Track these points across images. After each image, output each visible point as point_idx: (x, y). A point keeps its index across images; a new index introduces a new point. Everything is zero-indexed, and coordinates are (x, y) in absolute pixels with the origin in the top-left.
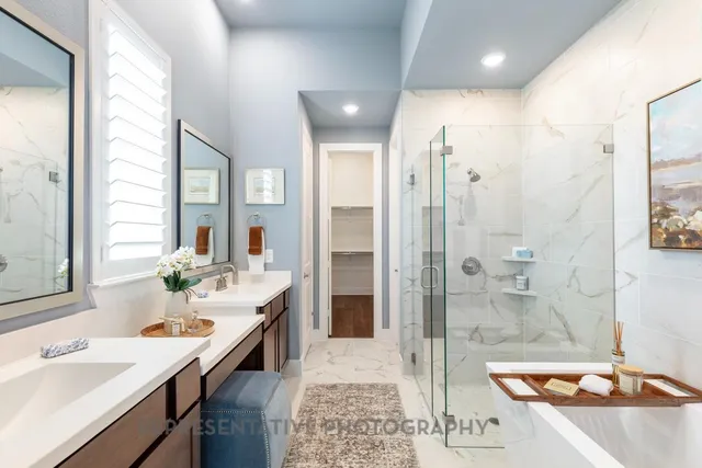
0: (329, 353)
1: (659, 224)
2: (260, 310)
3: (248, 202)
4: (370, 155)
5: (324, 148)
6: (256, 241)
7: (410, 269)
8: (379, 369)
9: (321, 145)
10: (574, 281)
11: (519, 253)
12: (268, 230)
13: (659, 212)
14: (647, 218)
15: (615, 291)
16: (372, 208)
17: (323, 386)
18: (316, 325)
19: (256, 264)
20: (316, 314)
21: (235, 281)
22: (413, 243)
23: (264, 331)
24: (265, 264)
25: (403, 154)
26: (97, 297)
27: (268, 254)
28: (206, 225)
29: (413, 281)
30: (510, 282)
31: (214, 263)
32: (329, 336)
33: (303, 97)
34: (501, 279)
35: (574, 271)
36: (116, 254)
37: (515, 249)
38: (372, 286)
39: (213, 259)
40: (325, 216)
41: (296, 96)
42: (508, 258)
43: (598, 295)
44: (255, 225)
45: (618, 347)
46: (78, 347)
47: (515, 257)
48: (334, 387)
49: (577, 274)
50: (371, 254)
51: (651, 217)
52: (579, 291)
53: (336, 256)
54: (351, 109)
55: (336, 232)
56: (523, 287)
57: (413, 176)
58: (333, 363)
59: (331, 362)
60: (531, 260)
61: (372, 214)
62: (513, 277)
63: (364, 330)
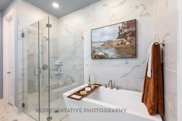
1: (93, 54)
7: (22, 70)
10: (74, 68)
11: (59, 63)
13: (93, 52)
14: (91, 53)
15: (84, 69)
22: (23, 60)
25: (18, 23)
29: (23, 75)
30: (56, 71)
34: (54, 70)
35: (74, 66)
37: (58, 61)
42: (56, 64)
43: (80, 70)
45: (89, 79)
47: (57, 64)
49: (75, 66)
51: (92, 53)
52: (75, 70)
56: (60, 72)
60: (62, 64)
62: (57, 69)
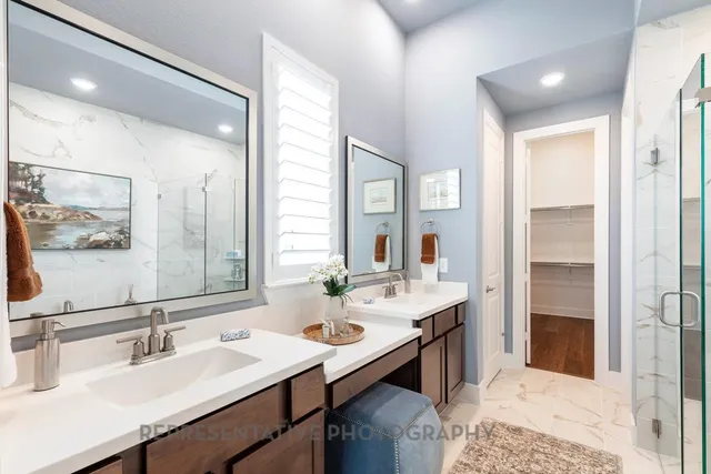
0: (522, 386)
2: (417, 324)
3: (422, 208)
4: (589, 134)
5: (521, 138)
6: (429, 249)
7: (650, 291)
8: (595, 426)
9: (515, 134)
12: (442, 238)
16: (592, 207)
17: (503, 425)
18: (508, 348)
19: (428, 272)
20: (508, 335)
21: (407, 290)
22: (655, 254)
23: (421, 348)
24: (439, 274)
25: (638, 121)
26: (269, 295)
27: (442, 263)
28: (384, 234)
29: (655, 310)
31: (390, 270)
32: (527, 365)
33: (485, 83)
36: (285, 260)
38: (593, 308)
39: (390, 266)
40: (521, 219)
41: (474, 82)
44: (428, 232)
46: (243, 336)
48: (518, 430)
50: (591, 266)
53: (537, 267)
54: (552, 80)
55: (536, 238)
57: (656, 153)
58: (523, 399)
59: (522, 397)
61: (592, 215)
63: (581, 365)
